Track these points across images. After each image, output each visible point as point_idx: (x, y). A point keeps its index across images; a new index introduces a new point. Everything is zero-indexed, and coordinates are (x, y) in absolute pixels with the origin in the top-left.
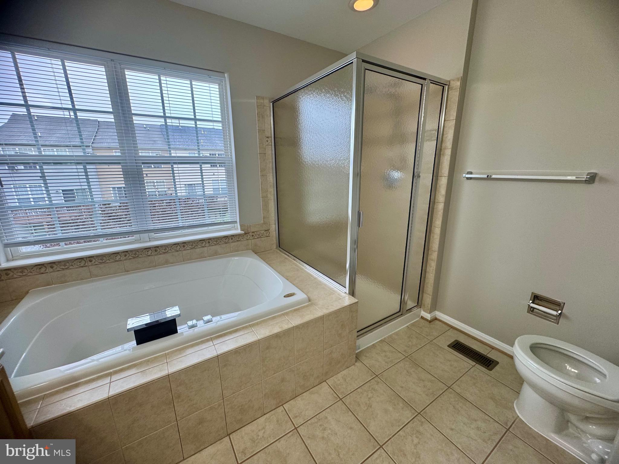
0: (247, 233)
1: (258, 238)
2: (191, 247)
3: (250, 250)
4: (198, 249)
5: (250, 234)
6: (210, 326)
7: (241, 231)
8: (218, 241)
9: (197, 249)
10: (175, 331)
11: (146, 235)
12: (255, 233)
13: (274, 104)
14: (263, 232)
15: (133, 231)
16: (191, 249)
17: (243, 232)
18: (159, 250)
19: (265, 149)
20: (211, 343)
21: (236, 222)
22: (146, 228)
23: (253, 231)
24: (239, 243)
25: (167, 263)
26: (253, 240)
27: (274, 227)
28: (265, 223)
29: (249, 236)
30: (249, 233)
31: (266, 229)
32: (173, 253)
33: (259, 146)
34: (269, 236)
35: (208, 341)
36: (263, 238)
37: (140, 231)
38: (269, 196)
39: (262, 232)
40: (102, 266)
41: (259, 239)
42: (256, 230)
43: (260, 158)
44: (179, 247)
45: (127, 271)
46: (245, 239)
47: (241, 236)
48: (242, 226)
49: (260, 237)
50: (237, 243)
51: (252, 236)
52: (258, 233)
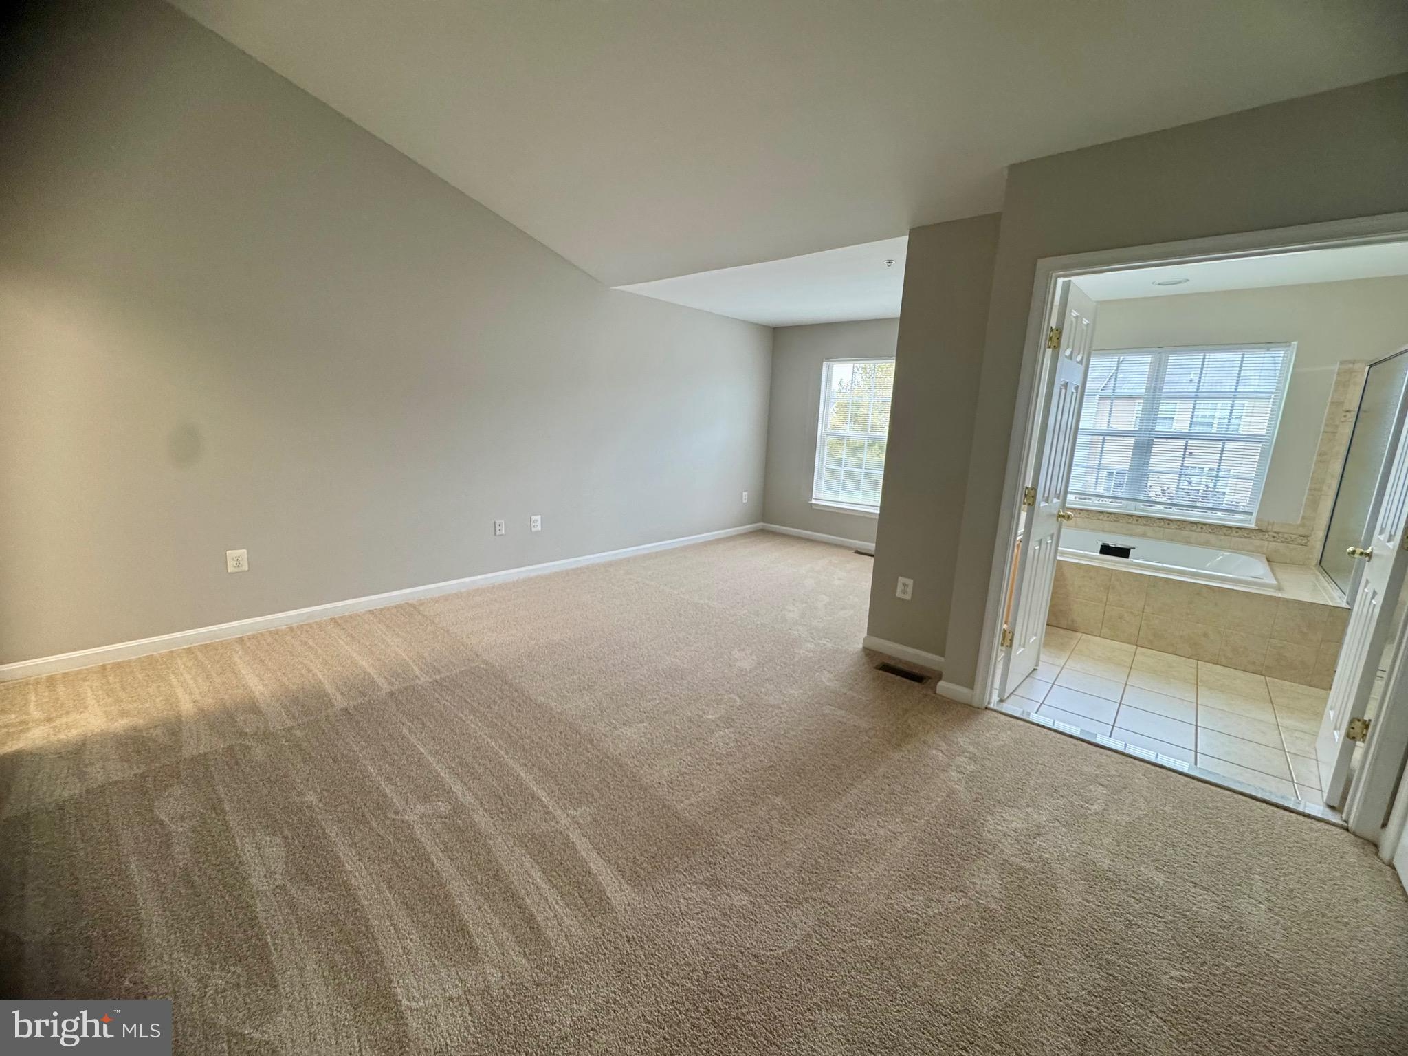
0: (1264, 529)
1: (1283, 542)
3: (1263, 554)
5: (1269, 533)
7: (1256, 525)
10: (1127, 556)
12: (1280, 534)
13: (1371, 367)
14: (1296, 536)
17: (1257, 528)
19: (1337, 426)
21: (1251, 514)
23: (1276, 530)
26: (1273, 543)
28: (1303, 525)
29: (1267, 536)
30: (1267, 532)
31: (1304, 535)
34: (1306, 545)
36: (1292, 545)
37: (1129, 499)
38: (1325, 490)
39: (1294, 536)
40: (1086, 520)
41: (1285, 544)
42: (1281, 531)
43: (1322, 438)
46: (1259, 538)
47: (1253, 532)
48: (1258, 519)
49: (1287, 542)
50: (1243, 540)
51: (1274, 537)
52: (1286, 536)
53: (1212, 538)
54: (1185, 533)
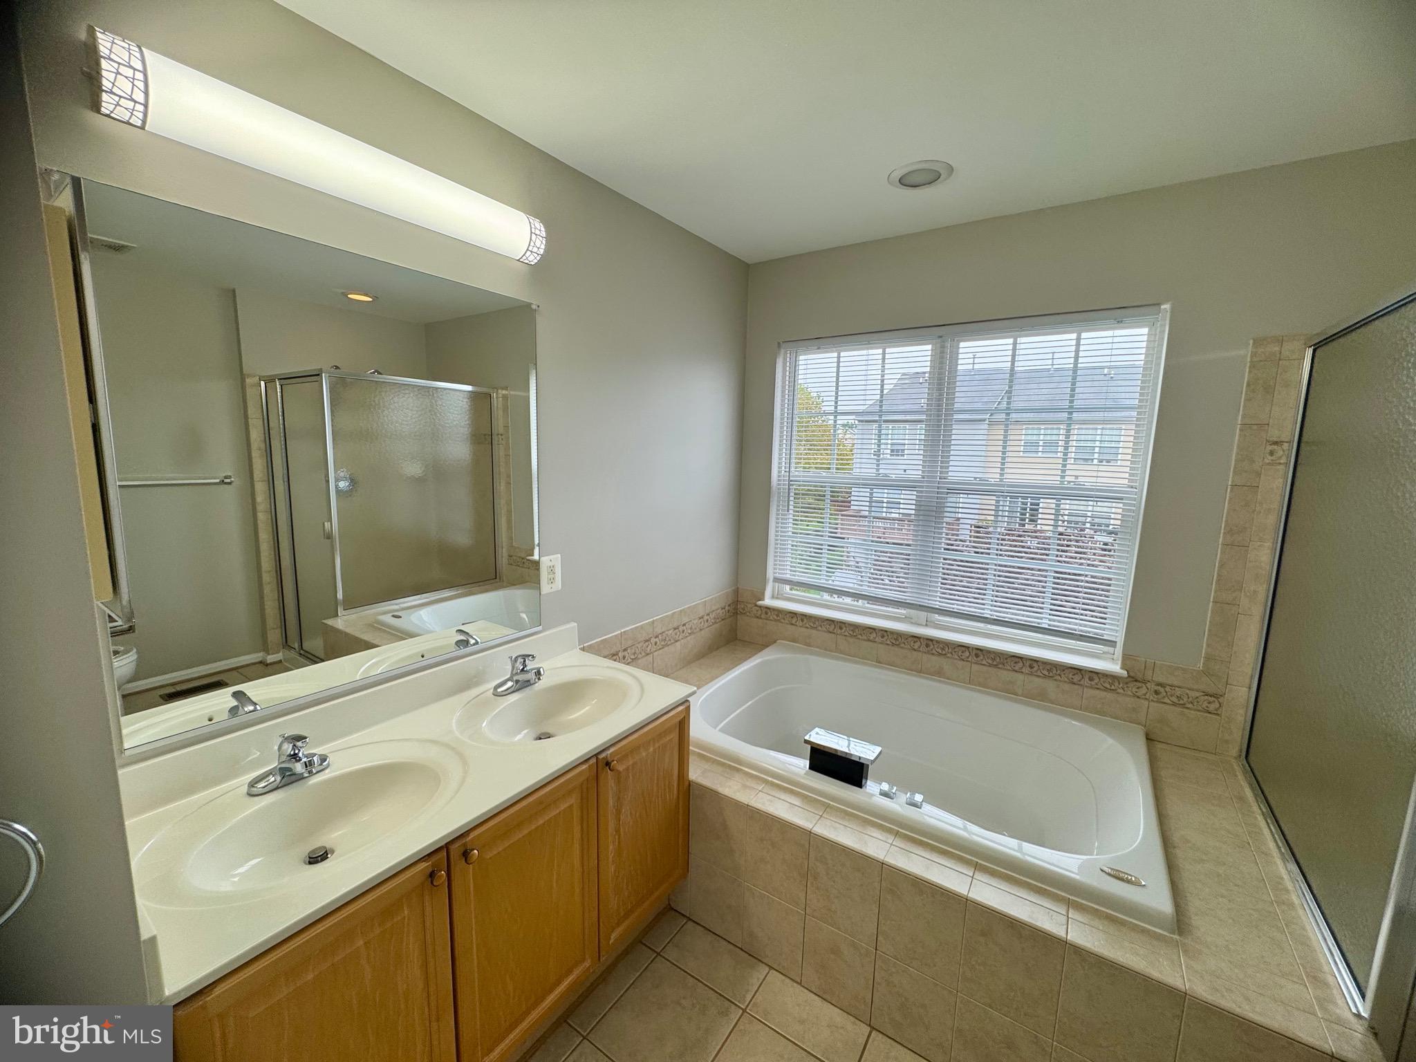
0: (1140, 676)
1: (1174, 704)
2: (990, 662)
3: (1139, 724)
4: (1005, 672)
5: (1149, 685)
6: (910, 812)
7: (1122, 668)
8: (1054, 672)
9: (1002, 671)
11: (923, 615)
12: (1168, 689)
13: (1318, 352)
14: (1198, 694)
15: (908, 601)
16: (990, 665)
17: (1125, 673)
18: (932, 647)
19: (1259, 475)
20: (890, 839)
21: (1112, 643)
22: (926, 603)
23: (1161, 679)
24: (1110, 696)
25: (939, 673)
26: (1156, 704)
27: (1241, 694)
28: (1206, 672)
29: (1144, 690)
30: (1145, 682)
31: (1210, 691)
32: (956, 661)
33: (1235, 468)
34: (1218, 714)
35: (889, 831)
36: (1192, 712)
37: (913, 604)
38: (1244, 602)
39: (1193, 694)
41: (1179, 709)
42: (1170, 683)
43: (1230, 499)
44: (967, 654)
45: (879, 662)
46: (1130, 693)
47: (1119, 681)
48: (1126, 658)
49: (1183, 705)
50: (1103, 694)
51: (1157, 692)
52: (1178, 692)
53: (1050, 685)
54: (1005, 675)
